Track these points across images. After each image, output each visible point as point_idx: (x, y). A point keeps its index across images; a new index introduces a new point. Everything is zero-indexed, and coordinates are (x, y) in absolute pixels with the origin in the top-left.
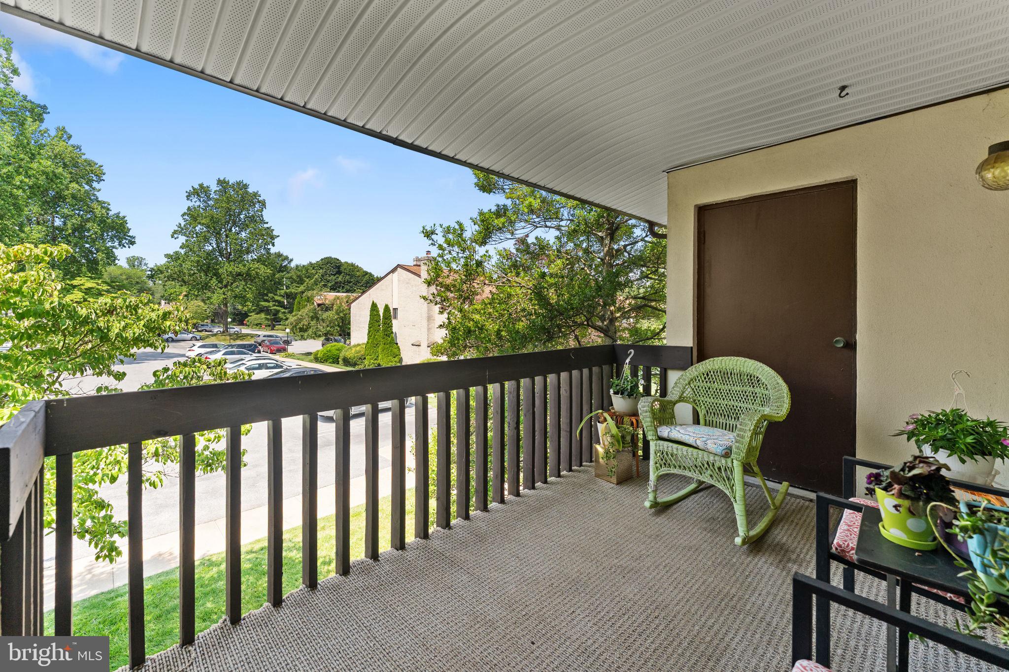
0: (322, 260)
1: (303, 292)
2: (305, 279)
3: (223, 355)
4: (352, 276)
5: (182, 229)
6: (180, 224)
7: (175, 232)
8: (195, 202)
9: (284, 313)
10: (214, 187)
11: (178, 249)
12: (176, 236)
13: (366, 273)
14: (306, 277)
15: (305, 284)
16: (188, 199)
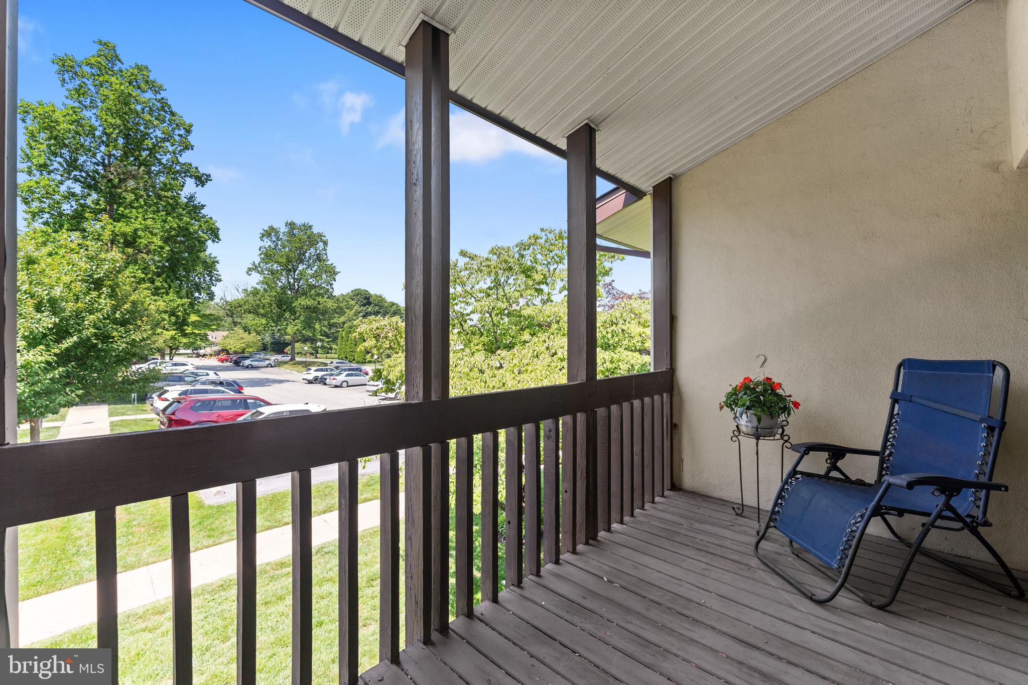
0: (352, 291)
1: (344, 323)
2: (346, 310)
3: (346, 376)
4: (381, 307)
5: (256, 267)
6: (254, 263)
7: (250, 269)
8: (267, 243)
9: (328, 342)
10: (283, 229)
11: (255, 285)
12: (250, 273)
13: (393, 304)
14: (346, 308)
15: (346, 315)
16: (261, 240)
